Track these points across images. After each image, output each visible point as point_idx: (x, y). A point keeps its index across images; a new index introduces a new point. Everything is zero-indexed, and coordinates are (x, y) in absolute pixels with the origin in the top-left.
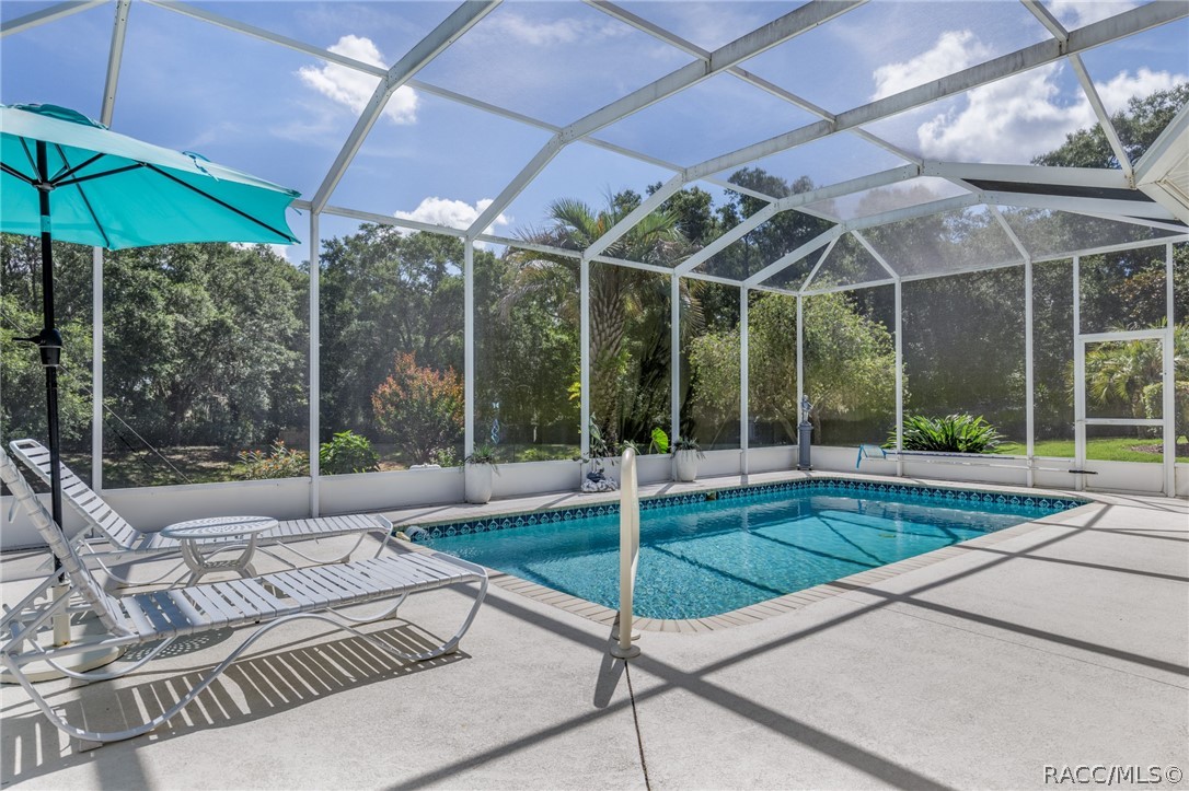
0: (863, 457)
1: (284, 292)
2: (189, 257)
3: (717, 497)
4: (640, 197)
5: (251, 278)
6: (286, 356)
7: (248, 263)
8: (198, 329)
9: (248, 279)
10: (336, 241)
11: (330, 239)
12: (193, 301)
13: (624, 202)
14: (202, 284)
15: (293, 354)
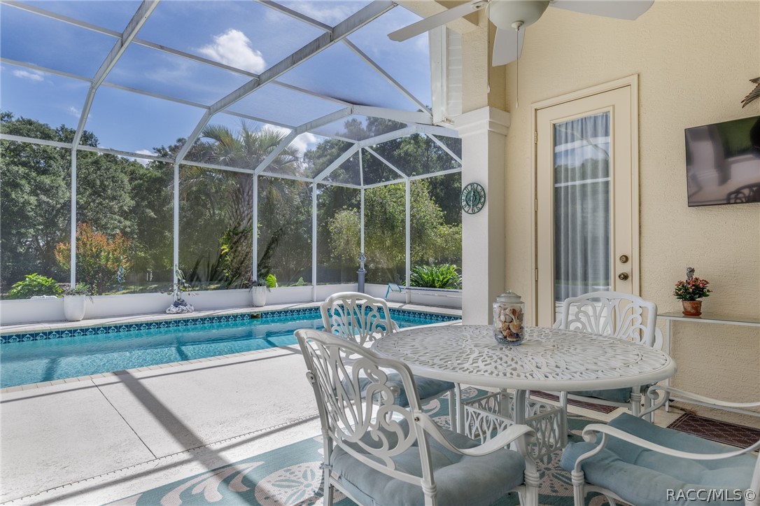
0: (390, 290)
1: (122, 182)
2: (50, 158)
3: (262, 317)
4: (361, 123)
5: (98, 172)
6: (123, 224)
7: (96, 162)
8: (59, 206)
9: (96, 173)
10: (163, 149)
11: (159, 147)
12: (52, 187)
13: (351, 126)
14: (60, 176)
15: (128, 223)
